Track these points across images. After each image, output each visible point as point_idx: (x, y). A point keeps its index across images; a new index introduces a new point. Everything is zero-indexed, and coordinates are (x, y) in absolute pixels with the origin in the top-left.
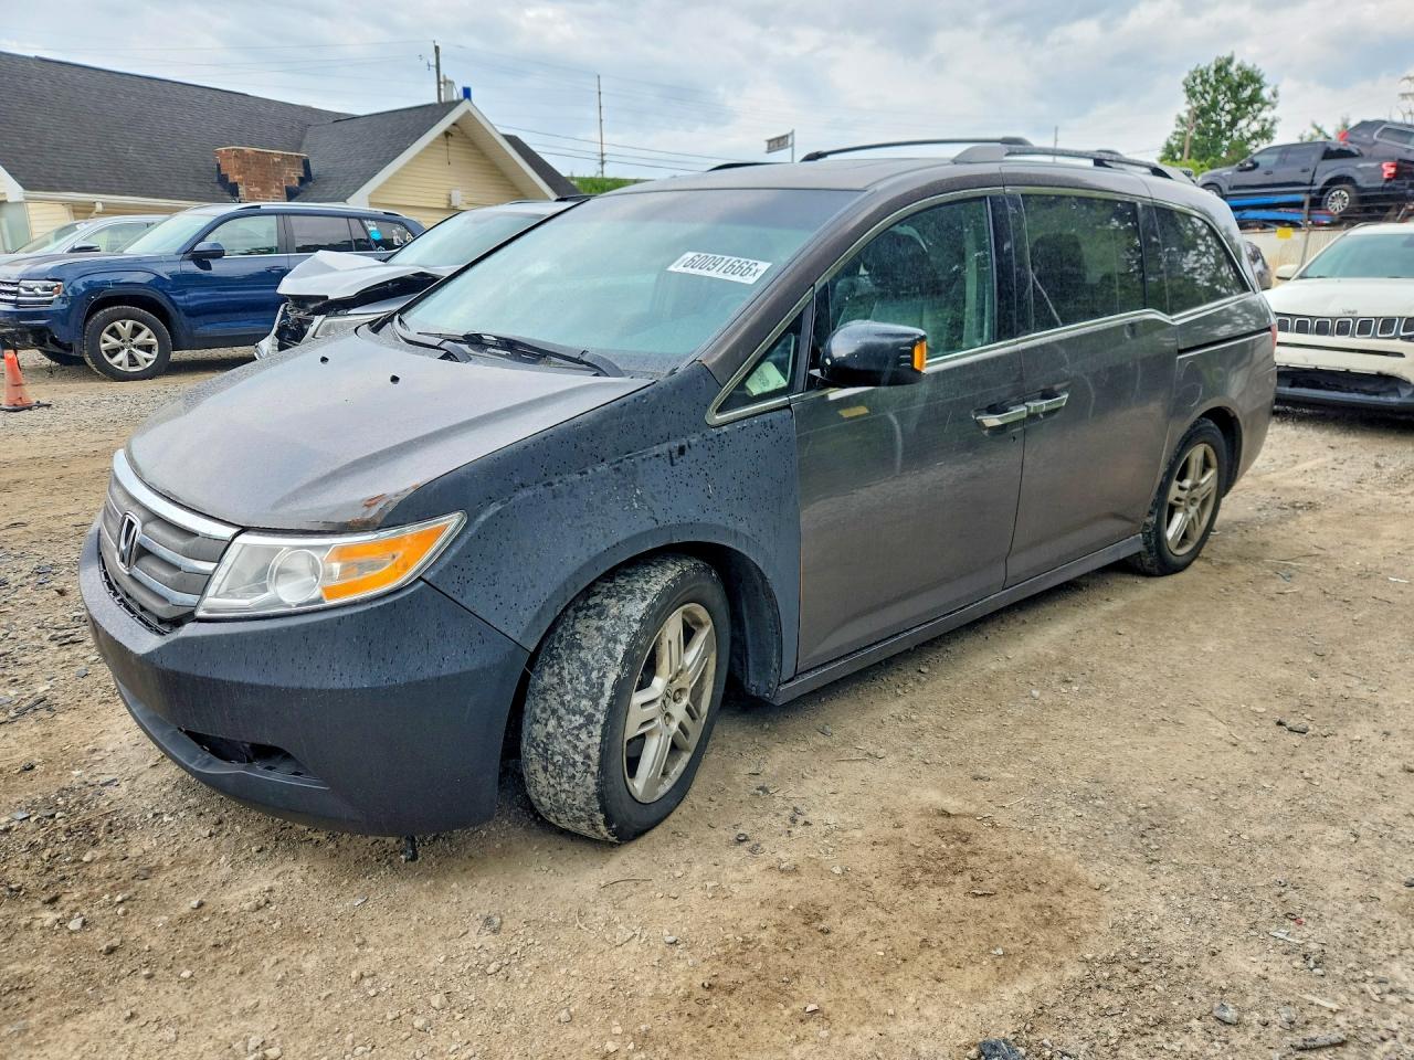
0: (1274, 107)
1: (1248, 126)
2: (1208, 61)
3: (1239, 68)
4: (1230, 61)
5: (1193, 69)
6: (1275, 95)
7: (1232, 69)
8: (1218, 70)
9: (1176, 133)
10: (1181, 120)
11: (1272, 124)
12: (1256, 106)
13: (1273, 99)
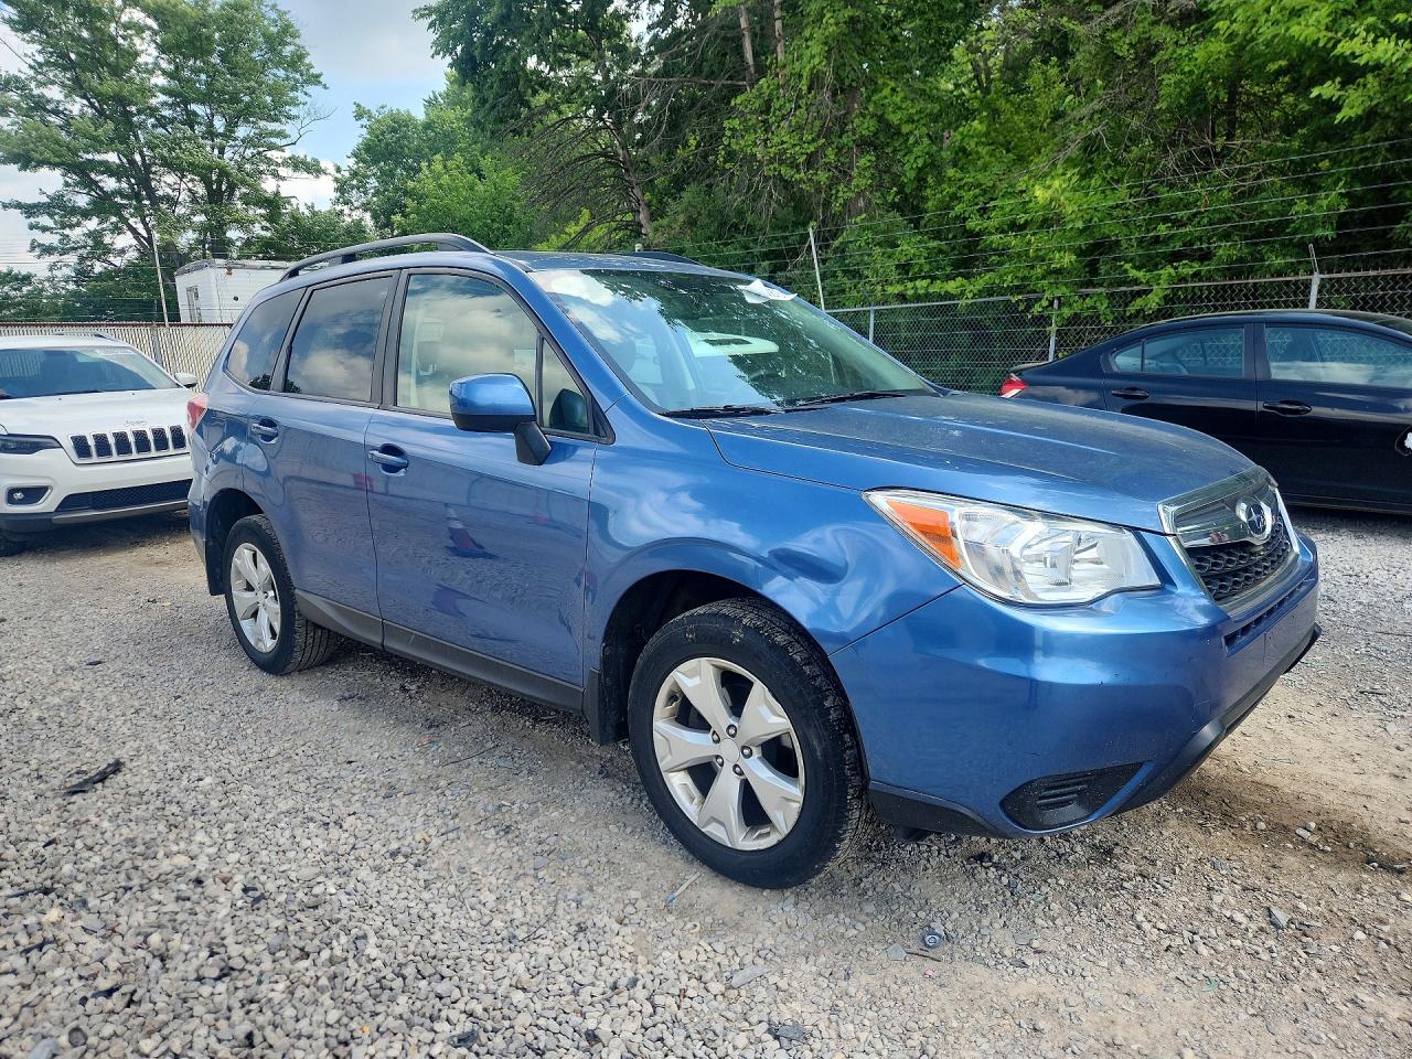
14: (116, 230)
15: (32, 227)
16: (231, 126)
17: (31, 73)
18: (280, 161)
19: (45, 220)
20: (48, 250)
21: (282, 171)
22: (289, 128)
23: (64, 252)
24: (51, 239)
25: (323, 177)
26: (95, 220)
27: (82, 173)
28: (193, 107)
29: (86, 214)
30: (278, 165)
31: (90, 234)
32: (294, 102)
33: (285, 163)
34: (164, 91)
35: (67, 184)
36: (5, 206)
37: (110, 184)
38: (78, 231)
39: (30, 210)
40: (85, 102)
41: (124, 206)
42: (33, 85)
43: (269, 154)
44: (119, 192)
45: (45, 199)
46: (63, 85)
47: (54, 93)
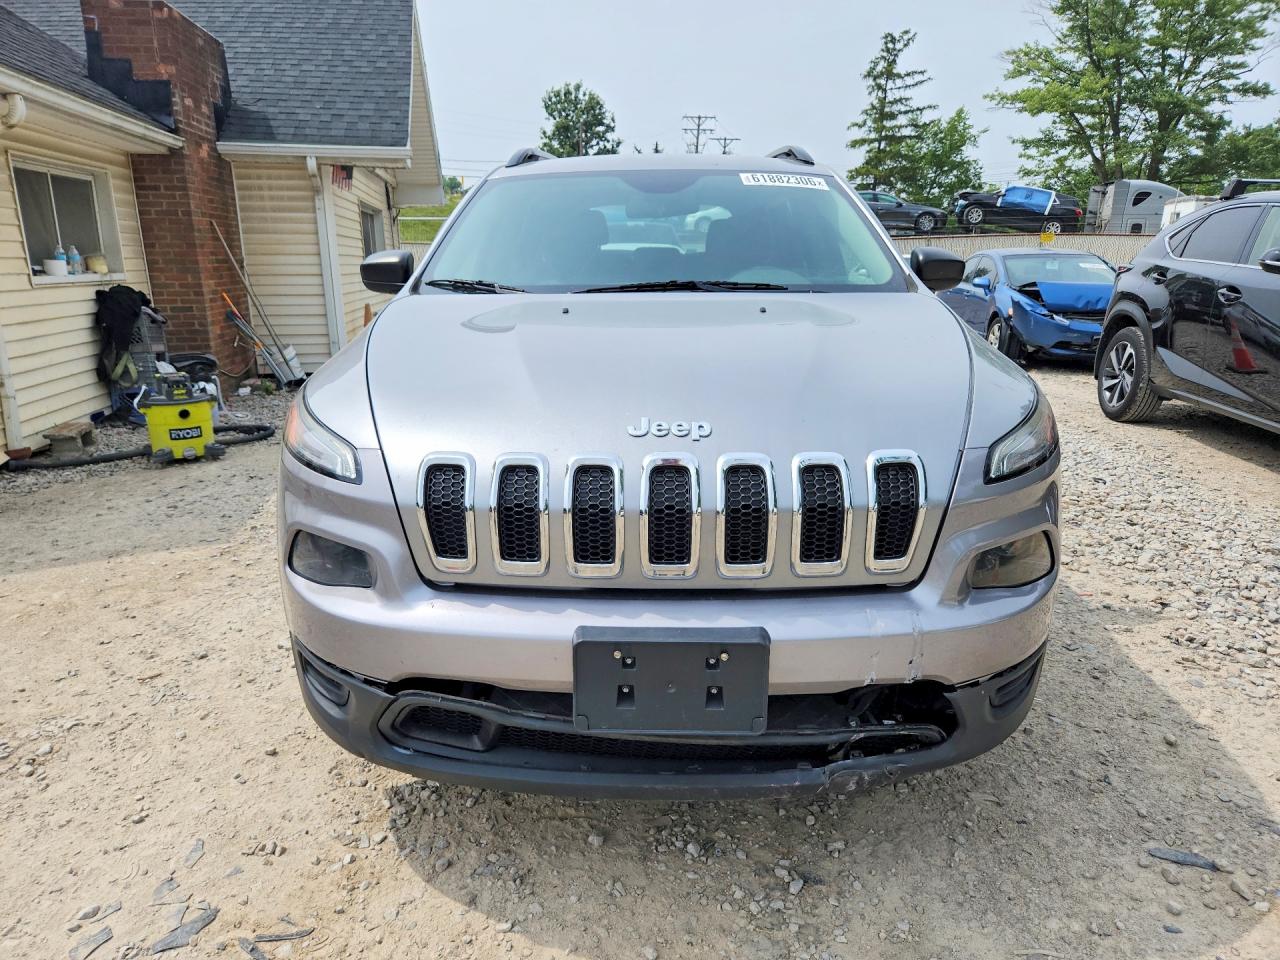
0: (613, 131)
1: (598, 143)
2: (560, 86)
3: (584, 95)
4: (578, 88)
5: (550, 90)
6: (613, 120)
7: (581, 96)
8: (568, 93)
9: (545, 145)
10: (544, 133)
11: (619, 144)
12: (601, 129)
13: (612, 125)
14: (1082, 155)
15: (1020, 156)
16: (1198, 61)
17: (1058, 43)
18: (1231, 88)
19: (1033, 151)
20: (1028, 173)
21: (1231, 96)
22: (1249, 58)
23: (1038, 174)
24: (1031, 165)
25: (1269, 97)
26: (1069, 149)
27: (1069, 112)
28: (1170, 51)
29: (1064, 145)
30: (1229, 91)
31: (1057, 160)
32: (1262, 34)
33: (1236, 90)
34: (1151, 41)
35: (1054, 122)
36: (1013, 142)
37: (1086, 120)
38: (1052, 157)
39: (1026, 144)
40: (1088, 59)
41: (1092, 137)
42: (1055, 53)
43: (1223, 83)
44: (1092, 127)
45: (1041, 136)
46: (1076, 49)
47: (1070, 57)
